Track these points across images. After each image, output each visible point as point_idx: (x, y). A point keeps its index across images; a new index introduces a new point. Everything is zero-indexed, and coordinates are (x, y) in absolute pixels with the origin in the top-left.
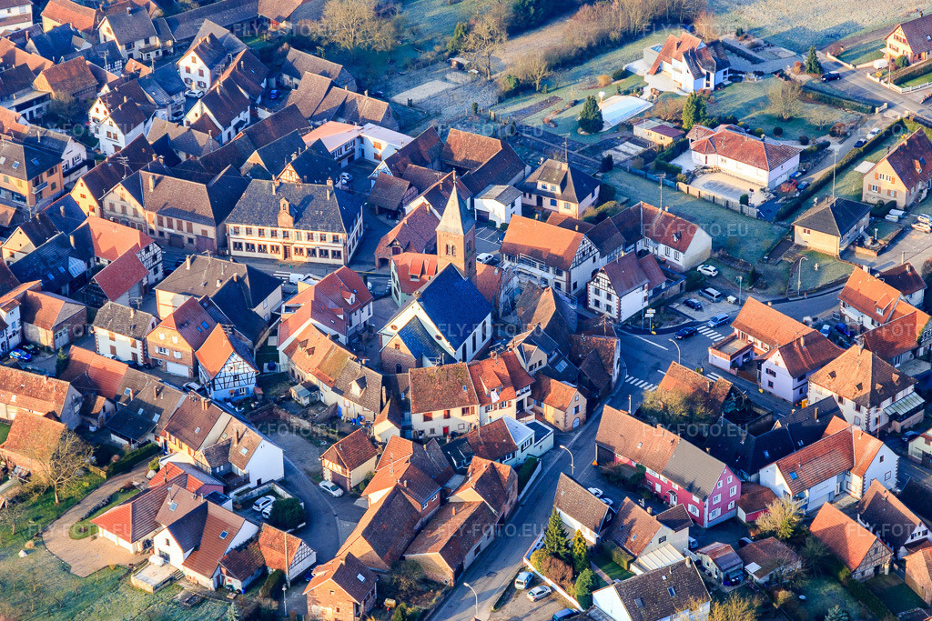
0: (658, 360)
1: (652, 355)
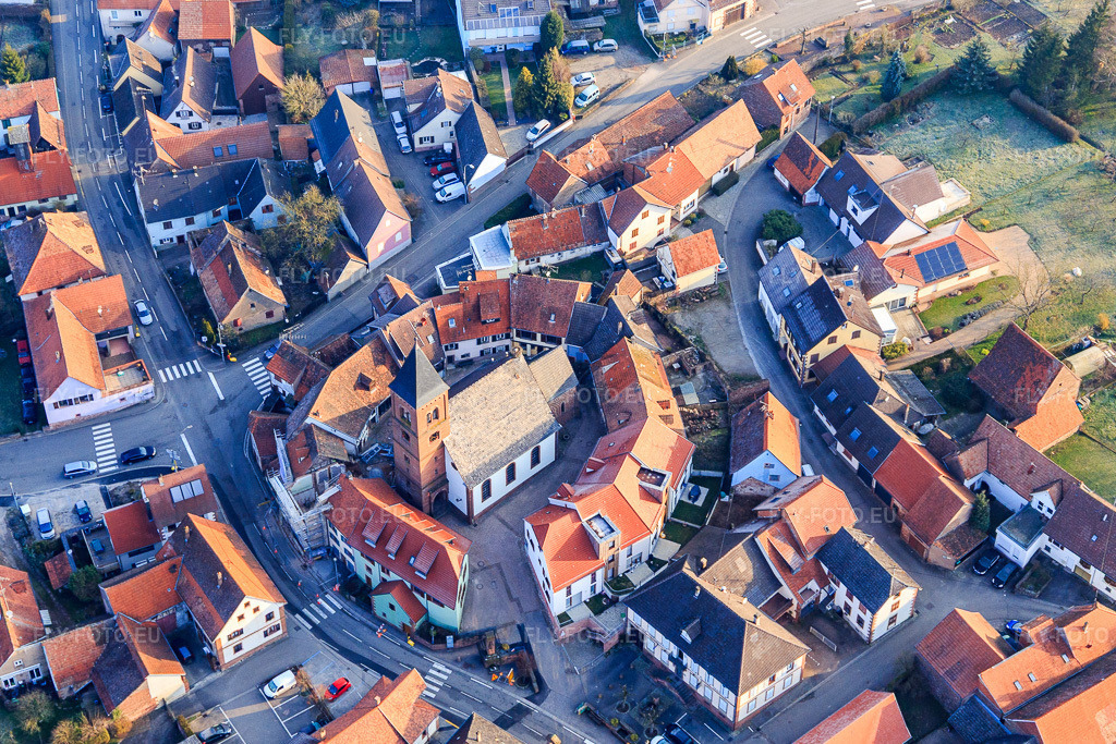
0: (209, 417)
1: (207, 431)
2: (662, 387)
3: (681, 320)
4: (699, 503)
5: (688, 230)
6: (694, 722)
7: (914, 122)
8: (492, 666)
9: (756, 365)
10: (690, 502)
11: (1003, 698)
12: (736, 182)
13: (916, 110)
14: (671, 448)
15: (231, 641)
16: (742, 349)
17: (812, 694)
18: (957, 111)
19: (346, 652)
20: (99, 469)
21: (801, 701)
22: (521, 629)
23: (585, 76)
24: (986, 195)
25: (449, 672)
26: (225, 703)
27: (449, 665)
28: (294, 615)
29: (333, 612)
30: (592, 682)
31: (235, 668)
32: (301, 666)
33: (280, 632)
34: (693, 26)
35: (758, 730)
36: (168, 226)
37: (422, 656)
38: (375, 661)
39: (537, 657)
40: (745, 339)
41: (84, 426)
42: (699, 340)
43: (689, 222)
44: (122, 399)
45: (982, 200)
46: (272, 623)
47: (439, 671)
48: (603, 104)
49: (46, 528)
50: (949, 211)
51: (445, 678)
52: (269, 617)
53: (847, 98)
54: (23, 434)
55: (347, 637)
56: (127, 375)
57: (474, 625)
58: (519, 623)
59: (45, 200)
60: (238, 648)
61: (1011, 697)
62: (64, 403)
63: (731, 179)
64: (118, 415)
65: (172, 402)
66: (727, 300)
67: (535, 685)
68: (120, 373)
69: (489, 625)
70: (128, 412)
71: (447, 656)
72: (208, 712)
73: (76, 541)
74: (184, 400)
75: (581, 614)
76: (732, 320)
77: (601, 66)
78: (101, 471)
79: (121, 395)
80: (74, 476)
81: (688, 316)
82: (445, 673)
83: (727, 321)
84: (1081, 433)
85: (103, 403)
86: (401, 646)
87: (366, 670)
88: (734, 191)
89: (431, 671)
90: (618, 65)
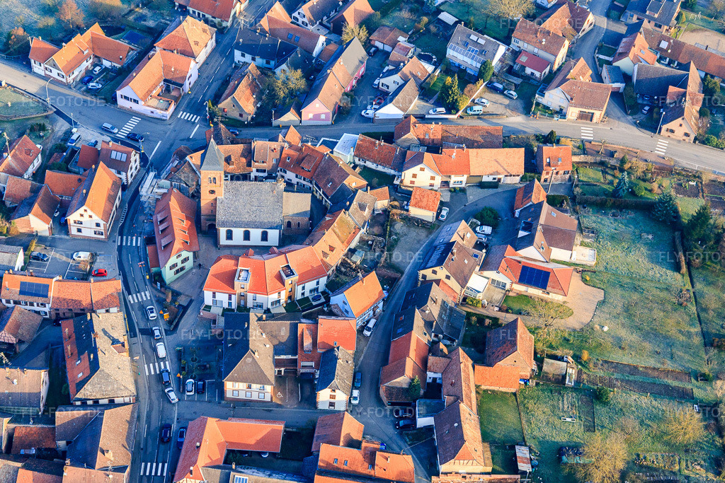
0: (177, 141)
1: (172, 146)
2: (343, 242)
3: (399, 226)
5: (449, 193)
6: (214, 386)
7: (614, 215)
8: (166, 308)
9: (408, 267)
10: (311, 300)
11: (323, 461)
12: (497, 188)
13: (621, 211)
14: (312, 267)
15: (75, 225)
16: (411, 256)
17: (271, 410)
18: (641, 224)
19: (120, 263)
20: (117, 133)
21: (263, 409)
22: (191, 301)
23: (483, 100)
24: (606, 268)
25: (149, 298)
26: (58, 249)
27: (152, 296)
28: (119, 236)
29: (134, 245)
30: (195, 342)
31: (74, 239)
32: (98, 255)
33: (103, 237)
34: (561, 110)
35: (235, 408)
36: (243, 55)
37: (146, 285)
39: (185, 317)
41: (130, 114)
42: (396, 241)
43: (453, 190)
44: (152, 112)
45: (602, 269)
46: (98, 229)
47: (145, 295)
48: (479, 118)
49: (73, 141)
50: (578, 262)
51: (145, 299)
52: (98, 225)
53: (596, 185)
54: (107, 102)
55: (128, 258)
56: (162, 103)
57: (176, 287)
58: (193, 298)
59: (214, 18)
60: (79, 230)
61: (328, 464)
62: (126, 98)
63: (494, 185)
64: (147, 118)
65: (172, 126)
66: (430, 233)
67: (172, 326)
68: (161, 101)
69: (181, 291)
70: (152, 119)
71: (155, 292)
73: (74, 152)
74: (177, 129)
75: (216, 311)
76: (421, 242)
77: (499, 102)
78: (117, 135)
79: (152, 109)
80: (106, 130)
81: (404, 228)
82: (146, 298)
83: (419, 241)
84: (515, 394)
85: (141, 108)
86: (143, 276)
87: (120, 275)
88: (491, 191)
89: (143, 294)
90: (507, 106)
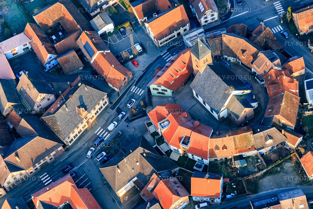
0: (255, 18)
1: (249, 18)
2: (236, 149)
3: (289, 165)
4: (195, 168)
10: (196, 165)
15: (148, 29)
16: (273, 187)
17: (115, 202)
19: (151, 65)
21: (113, 198)
25: (140, 95)
26: (136, 35)
27: (143, 95)
28: (167, 50)
29: (167, 61)
30: (130, 136)
32: (146, 53)
33: (157, 45)
38: (146, 74)
39: (141, 119)
40: (278, 189)
42: (277, 172)
47: (141, 92)
51: (138, 94)
52: (154, 38)
55: (157, 65)
60: (149, 33)
65: (264, 7)
67: (132, 119)
69: (154, 104)
72: (133, 31)
74: (265, 10)
75: (152, 129)
81: (291, 169)
89: (141, 90)
